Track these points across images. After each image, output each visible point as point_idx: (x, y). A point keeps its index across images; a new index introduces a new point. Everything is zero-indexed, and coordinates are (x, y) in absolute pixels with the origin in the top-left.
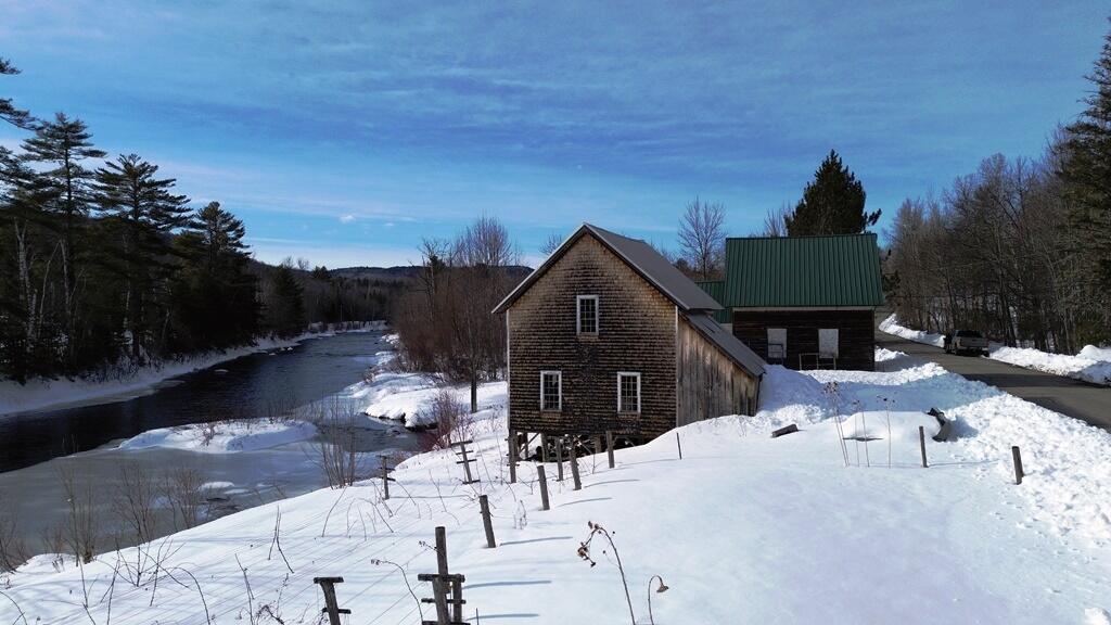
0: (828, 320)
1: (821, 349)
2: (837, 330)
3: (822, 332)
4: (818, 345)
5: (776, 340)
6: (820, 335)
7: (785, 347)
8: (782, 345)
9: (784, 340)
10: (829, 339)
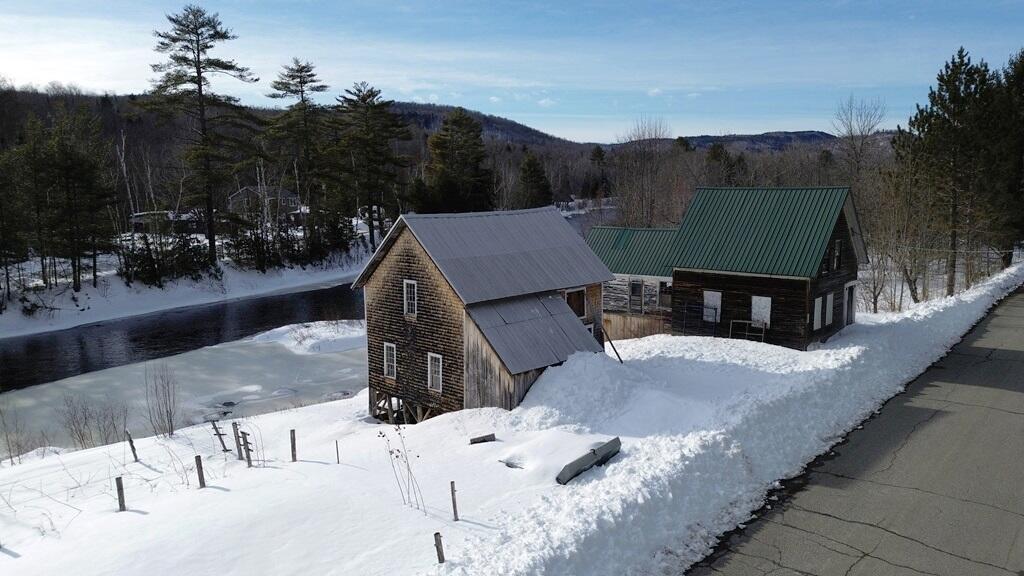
0: (762, 287)
1: (754, 317)
2: (770, 299)
3: (755, 299)
4: (750, 312)
5: (711, 304)
6: (753, 303)
7: (719, 311)
8: (716, 309)
9: (718, 303)
10: (762, 308)
